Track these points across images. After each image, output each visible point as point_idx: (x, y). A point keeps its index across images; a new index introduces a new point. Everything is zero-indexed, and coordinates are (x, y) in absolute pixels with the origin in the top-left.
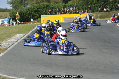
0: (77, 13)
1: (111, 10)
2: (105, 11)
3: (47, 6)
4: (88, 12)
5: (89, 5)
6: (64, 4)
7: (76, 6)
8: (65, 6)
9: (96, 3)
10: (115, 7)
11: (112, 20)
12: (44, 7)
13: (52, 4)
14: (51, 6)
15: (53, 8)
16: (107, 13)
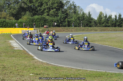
0: (26, 28)
1: (50, 26)
2: (45, 27)
3: (4, 22)
4: (33, 27)
5: (34, 22)
6: (16, 21)
7: (25, 22)
8: (17, 22)
9: (39, 21)
10: (52, 25)
11: (46, 33)
12: (1, 22)
13: (7, 20)
14: (7, 22)
15: (8, 23)
16: (47, 28)
